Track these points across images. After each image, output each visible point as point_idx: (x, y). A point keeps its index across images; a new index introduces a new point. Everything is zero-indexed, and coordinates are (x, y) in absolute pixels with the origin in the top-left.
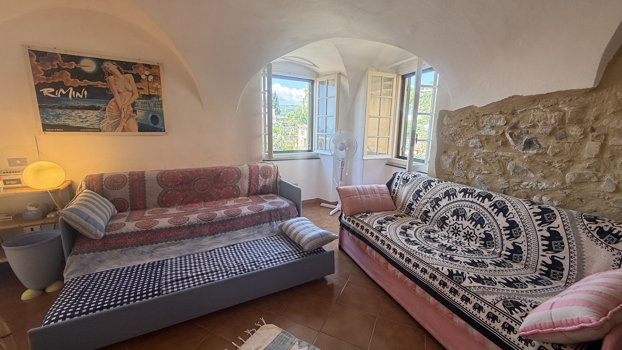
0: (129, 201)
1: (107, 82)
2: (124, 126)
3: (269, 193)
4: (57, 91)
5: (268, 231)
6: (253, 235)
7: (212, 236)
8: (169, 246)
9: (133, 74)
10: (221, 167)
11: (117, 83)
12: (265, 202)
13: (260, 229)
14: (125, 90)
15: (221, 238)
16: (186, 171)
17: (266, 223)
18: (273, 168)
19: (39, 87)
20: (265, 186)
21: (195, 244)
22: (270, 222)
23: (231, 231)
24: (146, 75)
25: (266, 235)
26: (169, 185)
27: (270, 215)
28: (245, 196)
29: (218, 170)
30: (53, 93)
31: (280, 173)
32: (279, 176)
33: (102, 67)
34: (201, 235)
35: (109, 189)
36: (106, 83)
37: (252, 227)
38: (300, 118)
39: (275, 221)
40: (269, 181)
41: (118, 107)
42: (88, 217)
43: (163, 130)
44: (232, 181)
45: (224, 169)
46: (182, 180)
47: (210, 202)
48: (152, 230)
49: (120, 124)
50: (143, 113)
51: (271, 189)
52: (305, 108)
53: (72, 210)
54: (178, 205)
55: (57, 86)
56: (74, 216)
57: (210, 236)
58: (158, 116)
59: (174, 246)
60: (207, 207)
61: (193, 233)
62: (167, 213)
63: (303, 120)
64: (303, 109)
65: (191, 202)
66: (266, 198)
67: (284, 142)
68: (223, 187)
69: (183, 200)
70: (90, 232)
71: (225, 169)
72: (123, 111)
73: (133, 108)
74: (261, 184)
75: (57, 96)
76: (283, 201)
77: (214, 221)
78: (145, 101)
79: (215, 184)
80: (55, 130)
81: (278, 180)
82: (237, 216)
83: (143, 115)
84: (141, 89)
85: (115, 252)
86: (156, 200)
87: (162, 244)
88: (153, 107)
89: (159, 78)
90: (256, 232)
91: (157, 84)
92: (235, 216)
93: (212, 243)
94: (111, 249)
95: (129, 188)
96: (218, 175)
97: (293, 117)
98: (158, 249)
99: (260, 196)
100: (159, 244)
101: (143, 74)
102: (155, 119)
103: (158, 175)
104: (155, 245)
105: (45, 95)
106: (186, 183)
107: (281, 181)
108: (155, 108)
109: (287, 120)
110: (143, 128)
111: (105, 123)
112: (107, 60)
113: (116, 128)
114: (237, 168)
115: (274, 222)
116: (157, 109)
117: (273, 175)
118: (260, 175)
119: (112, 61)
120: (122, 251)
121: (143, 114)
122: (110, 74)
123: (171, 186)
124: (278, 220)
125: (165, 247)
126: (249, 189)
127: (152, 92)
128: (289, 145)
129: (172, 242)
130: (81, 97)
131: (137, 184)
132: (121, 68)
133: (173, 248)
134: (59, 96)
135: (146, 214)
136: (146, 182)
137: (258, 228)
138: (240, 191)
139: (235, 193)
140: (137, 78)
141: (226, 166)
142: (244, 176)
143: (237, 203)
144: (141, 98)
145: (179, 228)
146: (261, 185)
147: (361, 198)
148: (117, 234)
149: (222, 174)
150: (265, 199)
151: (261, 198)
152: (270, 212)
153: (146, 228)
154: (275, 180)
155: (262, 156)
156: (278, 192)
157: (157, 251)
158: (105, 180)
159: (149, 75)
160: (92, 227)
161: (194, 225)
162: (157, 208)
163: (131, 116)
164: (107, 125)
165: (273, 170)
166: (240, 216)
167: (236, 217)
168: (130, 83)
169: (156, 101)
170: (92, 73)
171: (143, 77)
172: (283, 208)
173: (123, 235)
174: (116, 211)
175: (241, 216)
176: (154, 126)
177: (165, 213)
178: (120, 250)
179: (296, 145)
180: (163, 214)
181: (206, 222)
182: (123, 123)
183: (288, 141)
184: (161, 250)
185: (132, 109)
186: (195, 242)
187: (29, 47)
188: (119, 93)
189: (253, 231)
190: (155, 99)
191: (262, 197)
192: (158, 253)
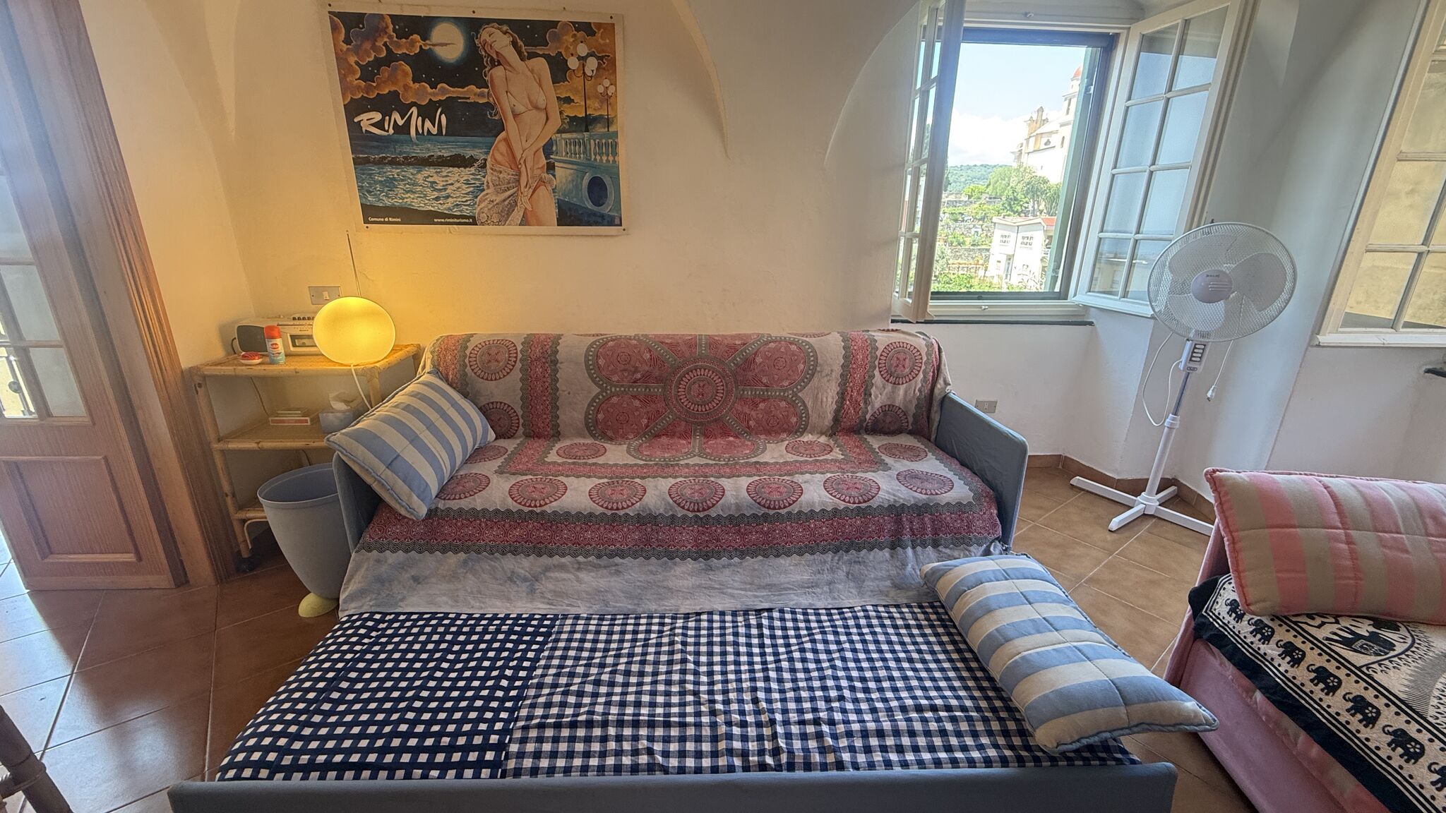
0: (520, 413)
1: (487, 87)
2: (526, 209)
3: (901, 433)
4: (387, 118)
5: (882, 579)
6: (830, 583)
7: (701, 564)
8: (579, 569)
9: (546, 57)
10: (760, 336)
11: (512, 89)
12: (886, 467)
13: (857, 567)
14: (530, 107)
15: (725, 576)
16: (661, 341)
17: (881, 549)
18: (924, 351)
19: (353, 109)
20: (888, 409)
21: (651, 578)
22: (893, 547)
23: (760, 558)
24: (580, 58)
25: (875, 593)
26: (615, 378)
27: (898, 521)
28: (822, 433)
29: (753, 344)
30: (380, 125)
31: (947, 371)
32: (941, 381)
33: (476, 41)
34: (671, 554)
35: (479, 376)
36: (486, 90)
37: (829, 556)
38: (1004, 198)
39: (914, 548)
40: (906, 394)
41: (514, 157)
42: (396, 458)
43: (617, 221)
44: (786, 383)
45: (767, 343)
46: (647, 368)
47: (719, 440)
48: (543, 513)
49: (516, 205)
50: (570, 171)
51: (911, 419)
52: (1022, 169)
53: (360, 437)
54: (635, 436)
55: (389, 104)
56: (361, 451)
57: (695, 560)
58: (607, 180)
59: (592, 574)
60: (707, 456)
61: (648, 542)
62: (601, 460)
63: (1010, 205)
64: (1013, 174)
65: (669, 432)
66: (892, 451)
67: (948, 264)
68: (757, 400)
69: (647, 426)
70: (398, 499)
71: (772, 345)
72: (523, 169)
73: (547, 158)
74: (879, 398)
75: (388, 131)
76: (950, 475)
77: (713, 513)
78: (574, 135)
79: (737, 389)
80: (386, 219)
81: (936, 391)
82: (785, 507)
83: (570, 178)
84: (568, 100)
85: (453, 559)
86: (582, 417)
87: (563, 560)
88: (595, 155)
89: (613, 63)
90: (841, 574)
91: (606, 82)
92: (780, 508)
93: (699, 586)
94: (444, 551)
95: (521, 380)
96: (749, 362)
97: (984, 196)
98: (552, 575)
99: (870, 439)
100: (557, 559)
101: (572, 55)
102: (597, 188)
103: (588, 350)
104: (545, 560)
105: (364, 130)
106: (659, 380)
107: (945, 399)
108: (598, 158)
109: (966, 204)
110: (569, 216)
111: (484, 201)
112: (488, 21)
113: (508, 215)
114: (808, 343)
115: (909, 551)
116: (605, 158)
117: (921, 376)
118: (876, 372)
119: (501, 22)
120: (465, 562)
121: (571, 174)
122: (496, 62)
123: (618, 382)
124: (924, 546)
125: (568, 571)
126: (837, 411)
127: (595, 109)
128: (961, 272)
129: (590, 559)
130: (434, 131)
131: (539, 370)
132: (520, 43)
133: (591, 580)
134: (391, 131)
135: (552, 457)
136: (559, 365)
137: (850, 563)
138: (808, 416)
139: (794, 420)
140: (559, 70)
141: (775, 333)
142: (827, 370)
143: (796, 458)
144: (567, 127)
145: (613, 520)
146: (877, 404)
147: (1350, 542)
148: (461, 509)
149: (759, 360)
150: (884, 457)
151: (873, 450)
152: (896, 511)
153: (530, 506)
154: (926, 391)
155: (889, 309)
156: (930, 432)
157: (547, 578)
158: (471, 353)
159: (589, 55)
160: (400, 486)
161: (655, 517)
162: (584, 437)
163: (542, 182)
164: (490, 206)
165: (925, 359)
166: (795, 509)
167: (783, 512)
168: (540, 85)
169: (602, 136)
170: (457, 61)
171: (573, 63)
172: (948, 504)
173: (474, 515)
174: (492, 435)
175: (800, 512)
176: (596, 209)
177: (594, 460)
178: (462, 555)
179: (981, 273)
180: (590, 461)
181: (690, 515)
182: (523, 202)
183: (960, 261)
184: (557, 580)
185: (544, 161)
186: (652, 572)
187: (330, 5)
188: (516, 116)
189: (832, 570)
190: (599, 129)
191: (875, 442)
192: (550, 586)
